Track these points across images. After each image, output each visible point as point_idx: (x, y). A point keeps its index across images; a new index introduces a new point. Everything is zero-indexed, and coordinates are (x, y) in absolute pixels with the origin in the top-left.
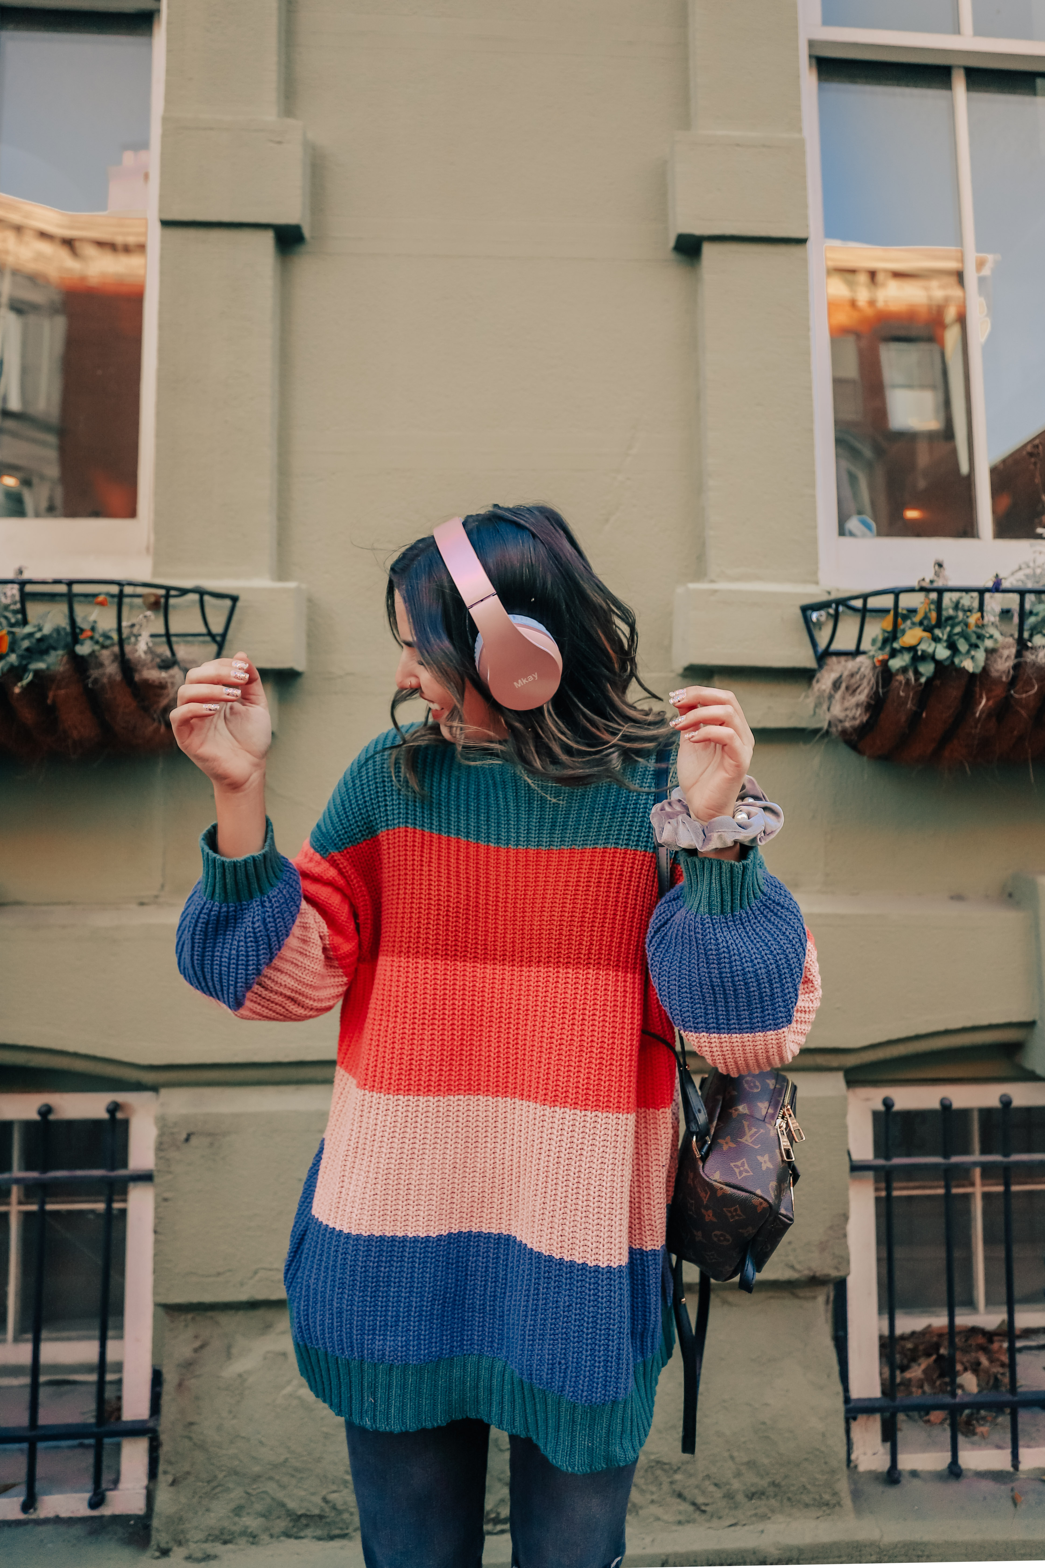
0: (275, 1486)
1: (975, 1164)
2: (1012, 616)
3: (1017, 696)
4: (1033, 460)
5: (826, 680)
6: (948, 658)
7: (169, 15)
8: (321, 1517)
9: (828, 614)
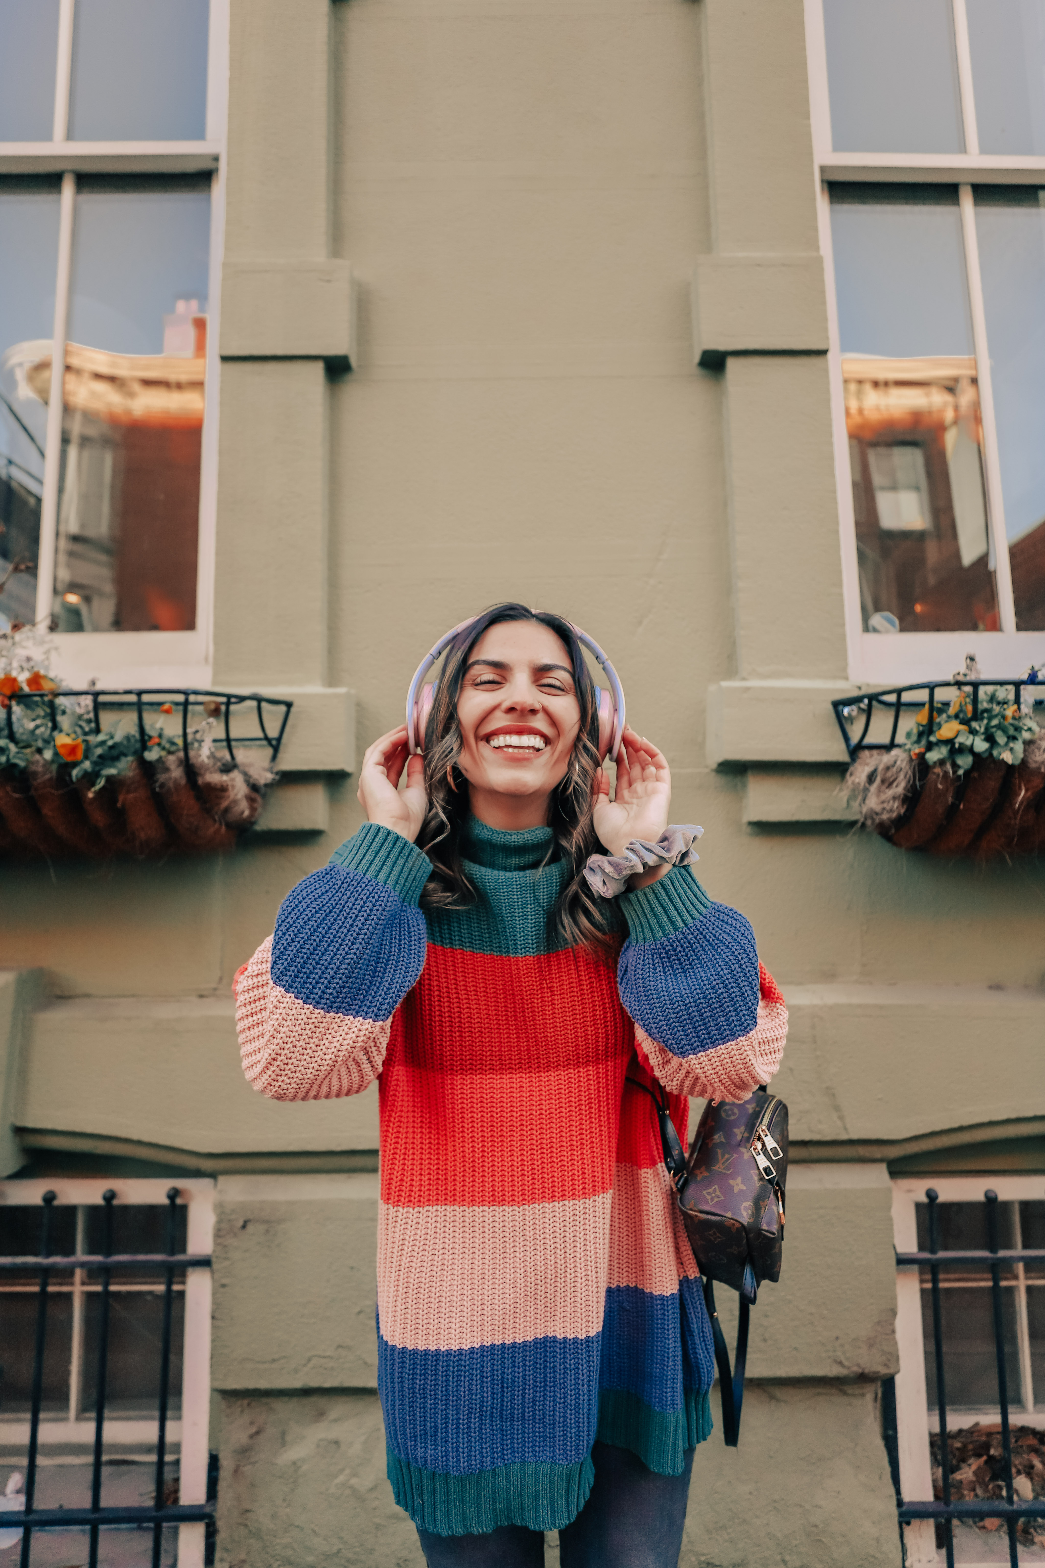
1: (1019, 1258)
5: (860, 773)
6: (986, 750)
7: (228, 173)
9: (860, 708)
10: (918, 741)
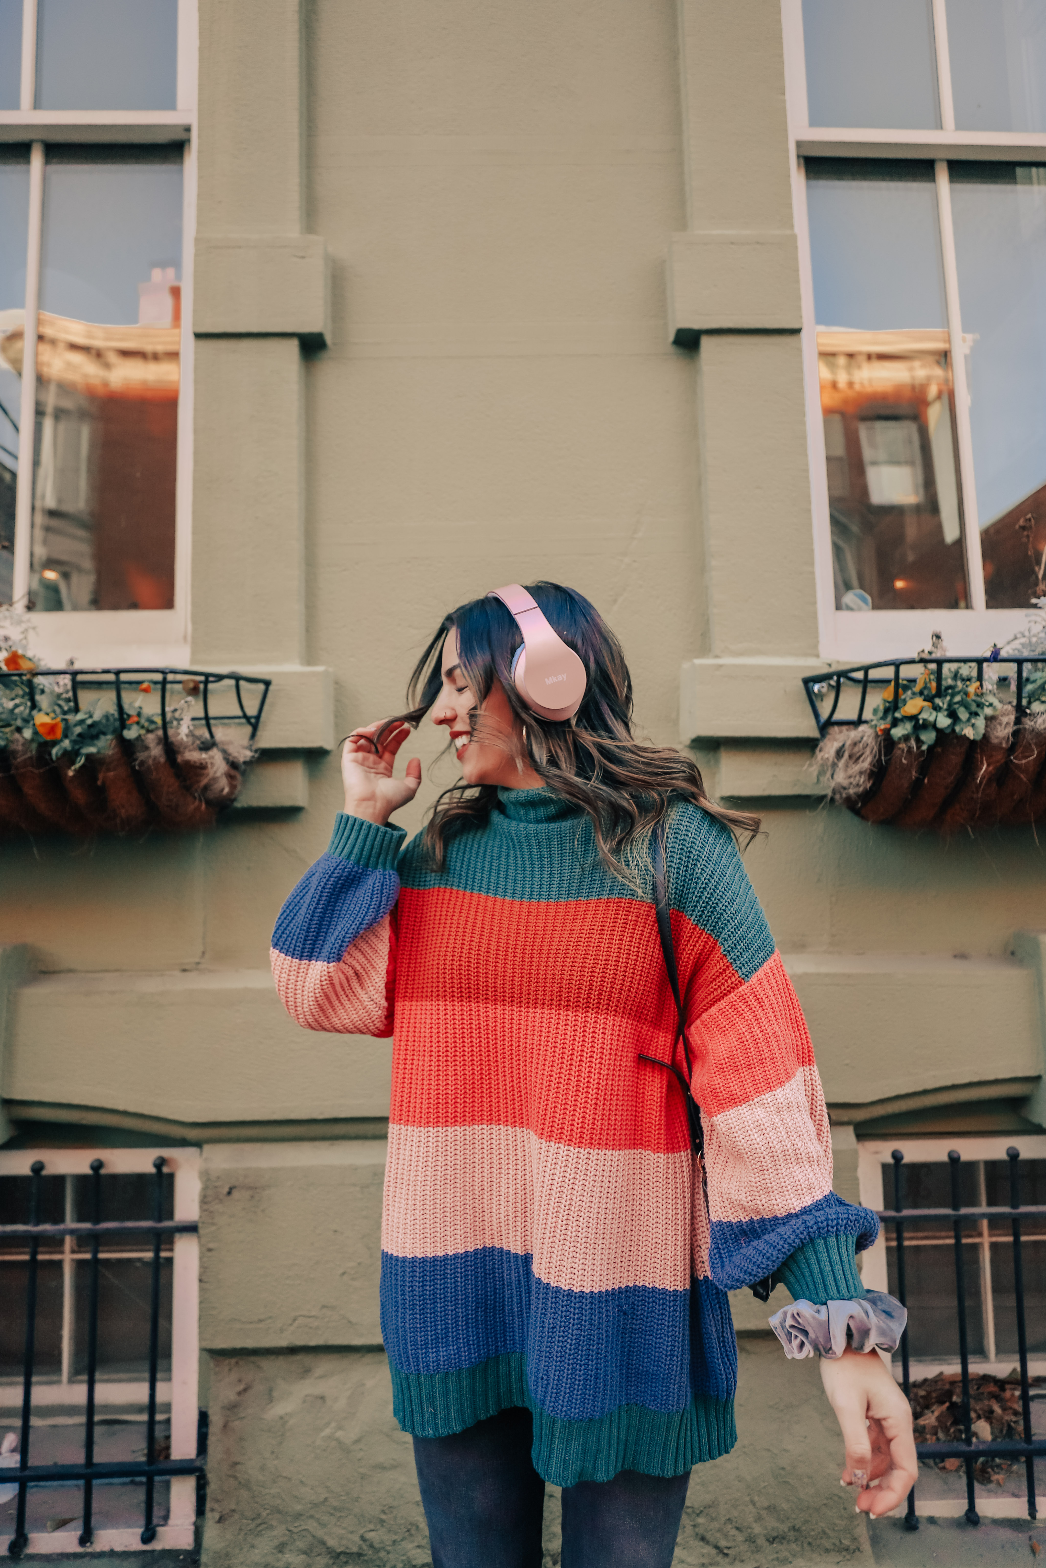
0: (315, 1524)
1: (984, 1215)
2: (1009, 684)
3: (1015, 761)
4: (1025, 533)
5: (829, 749)
6: (949, 726)
7: (200, 145)
8: (360, 1555)
9: (830, 685)
10: (884, 718)
